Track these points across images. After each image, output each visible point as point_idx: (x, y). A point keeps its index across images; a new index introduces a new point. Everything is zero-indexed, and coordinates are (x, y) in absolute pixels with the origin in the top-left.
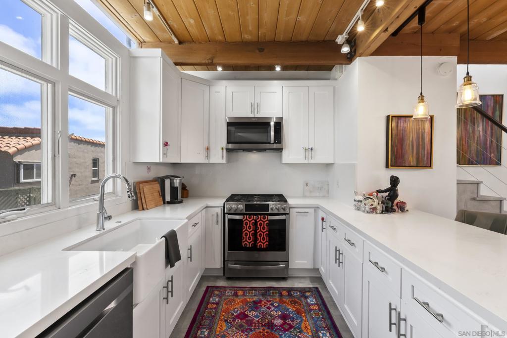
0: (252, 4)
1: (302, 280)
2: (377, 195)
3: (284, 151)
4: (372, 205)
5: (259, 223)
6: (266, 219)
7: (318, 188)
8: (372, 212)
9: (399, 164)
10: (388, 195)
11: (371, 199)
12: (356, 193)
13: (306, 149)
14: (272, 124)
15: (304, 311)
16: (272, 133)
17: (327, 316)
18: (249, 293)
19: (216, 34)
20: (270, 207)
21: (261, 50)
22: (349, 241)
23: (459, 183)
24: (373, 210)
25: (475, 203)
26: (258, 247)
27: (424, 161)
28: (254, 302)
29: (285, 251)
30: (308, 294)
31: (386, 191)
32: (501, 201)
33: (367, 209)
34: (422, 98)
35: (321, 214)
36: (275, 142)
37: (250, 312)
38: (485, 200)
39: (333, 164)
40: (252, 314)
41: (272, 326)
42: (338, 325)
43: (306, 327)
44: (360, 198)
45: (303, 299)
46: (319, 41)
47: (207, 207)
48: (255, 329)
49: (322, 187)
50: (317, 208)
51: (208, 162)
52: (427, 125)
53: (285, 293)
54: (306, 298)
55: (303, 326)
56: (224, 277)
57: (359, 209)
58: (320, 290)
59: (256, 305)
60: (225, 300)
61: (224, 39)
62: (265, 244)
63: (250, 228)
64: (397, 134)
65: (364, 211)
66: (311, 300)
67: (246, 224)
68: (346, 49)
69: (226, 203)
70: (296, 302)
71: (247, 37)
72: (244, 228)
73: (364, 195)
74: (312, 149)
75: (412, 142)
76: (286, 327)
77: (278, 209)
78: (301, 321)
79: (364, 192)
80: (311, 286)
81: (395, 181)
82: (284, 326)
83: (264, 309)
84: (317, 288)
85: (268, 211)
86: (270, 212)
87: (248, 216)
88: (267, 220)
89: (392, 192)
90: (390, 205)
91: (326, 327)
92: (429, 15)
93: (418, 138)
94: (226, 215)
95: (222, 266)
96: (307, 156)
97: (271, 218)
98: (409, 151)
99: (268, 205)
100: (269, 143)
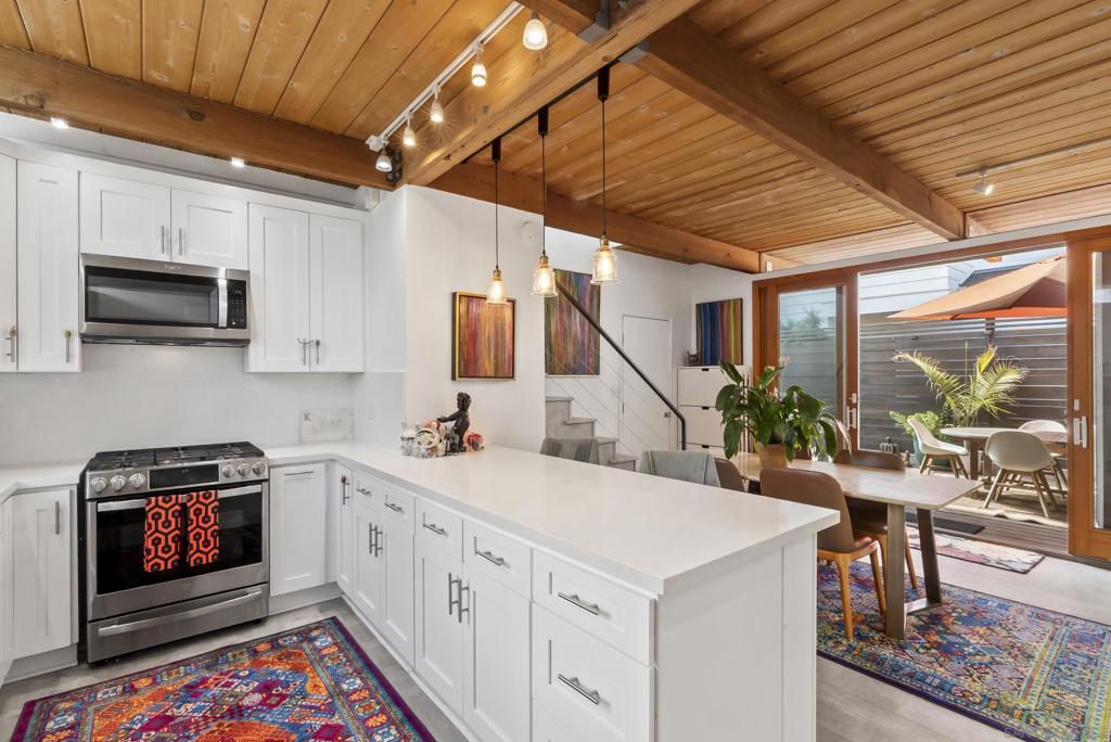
0: (182, 22)
1: (302, 614)
2: (439, 425)
3: (252, 347)
4: (430, 443)
5: (192, 510)
6: (213, 498)
7: (332, 422)
8: (430, 455)
9: (470, 373)
10: (456, 425)
11: (429, 432)
12: (404, 425)
13: (305, 344)
14: (222, 283)
15: (308, 662)
16: (223, 305)
17: (356, 656)
18: (169, 675)
19: (58, 43)
20: (223, 469)
21: (197, 116)
22: (392, 506)
23: (549, 401)
24: (433, 451)
25: (566, 428)
26: (192, 564)
27: (505, 370)
28: (186, 686)
29: (260, 560)
30: (314, 633)
31: (451, 418)
32: (592, 423)
33: (423, 451)
34: (498, 272)
35: (339, 472)
36: (229, 325)
37: (179, 708)
38: (576, 424)
39: (361, 373)
40: (186, 710)
41: (240, 711)
42: (375, 661)
43: (315, 686)
44: (411, 433)
45: (305, 645)
46: (332, 134)
47: (19, 492)
48: (197, 732)
49: (340, 421)
50: (330, 462)
51: (14, 370)
52: (508, 313)
53: (262, 647)
54: (312, 640)
55: (308, 687)
56: (85, 666)
57: (409, 453)
58: (341, 619)
59: (192, 691)
60: (97, 710)
61: (85, 60)
62: (210, 555)
63: (167, 523)
64: (468, 326)
65: (417, 456)
66: (323, 641)
67: (156, 517)
68: (384, 165)
69: (88, 473)
70: (289, 655)
71: (156, 76)
72: (150, 528)
73: (417, 427)
74: (318, 343)
75: (489, 336)
76: (273, 700)
77: (242, 474)
78: (305, 681)
79: (417, 423)
80: (321, 618)
81: (464, 401)
82: (268, 702)
83: (216, 691)
84: (334, 619)
85: (218, 480)
86: (222, 480)
87: (160, 498)
88: (216, 500)
89: (461, 420)
90: (457, 441)
91: (354, 671)
92: (507, 149)
93: (496, 332)
94: (89, 505)
95: (76, 640)
96: (307, 357)
97: (223, 494)
98: (485, 353)
99: (217, 466)
100: (216, 326)
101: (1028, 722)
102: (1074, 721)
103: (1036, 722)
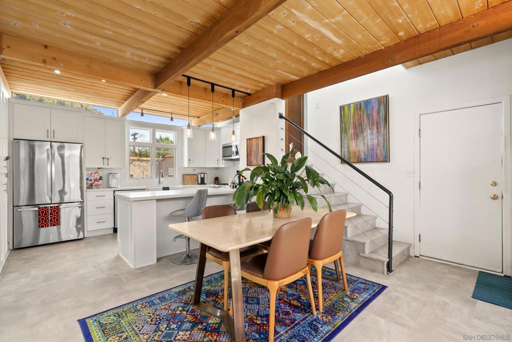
9: (250, 164)
52: (260, 142)
64: (249, 148)
93: (257, 149)
98: (254, 157)
101: (117, 314)
102: (106, 329)
103: (115, 316)
